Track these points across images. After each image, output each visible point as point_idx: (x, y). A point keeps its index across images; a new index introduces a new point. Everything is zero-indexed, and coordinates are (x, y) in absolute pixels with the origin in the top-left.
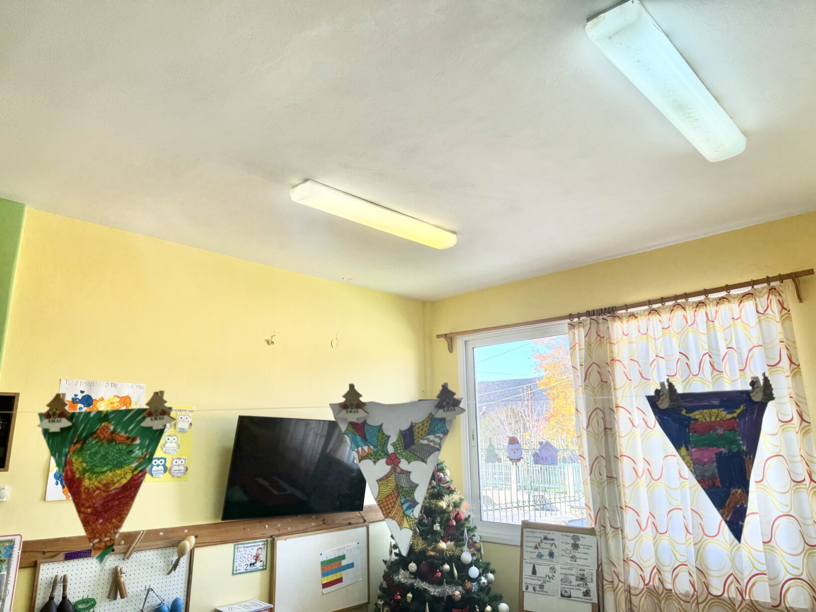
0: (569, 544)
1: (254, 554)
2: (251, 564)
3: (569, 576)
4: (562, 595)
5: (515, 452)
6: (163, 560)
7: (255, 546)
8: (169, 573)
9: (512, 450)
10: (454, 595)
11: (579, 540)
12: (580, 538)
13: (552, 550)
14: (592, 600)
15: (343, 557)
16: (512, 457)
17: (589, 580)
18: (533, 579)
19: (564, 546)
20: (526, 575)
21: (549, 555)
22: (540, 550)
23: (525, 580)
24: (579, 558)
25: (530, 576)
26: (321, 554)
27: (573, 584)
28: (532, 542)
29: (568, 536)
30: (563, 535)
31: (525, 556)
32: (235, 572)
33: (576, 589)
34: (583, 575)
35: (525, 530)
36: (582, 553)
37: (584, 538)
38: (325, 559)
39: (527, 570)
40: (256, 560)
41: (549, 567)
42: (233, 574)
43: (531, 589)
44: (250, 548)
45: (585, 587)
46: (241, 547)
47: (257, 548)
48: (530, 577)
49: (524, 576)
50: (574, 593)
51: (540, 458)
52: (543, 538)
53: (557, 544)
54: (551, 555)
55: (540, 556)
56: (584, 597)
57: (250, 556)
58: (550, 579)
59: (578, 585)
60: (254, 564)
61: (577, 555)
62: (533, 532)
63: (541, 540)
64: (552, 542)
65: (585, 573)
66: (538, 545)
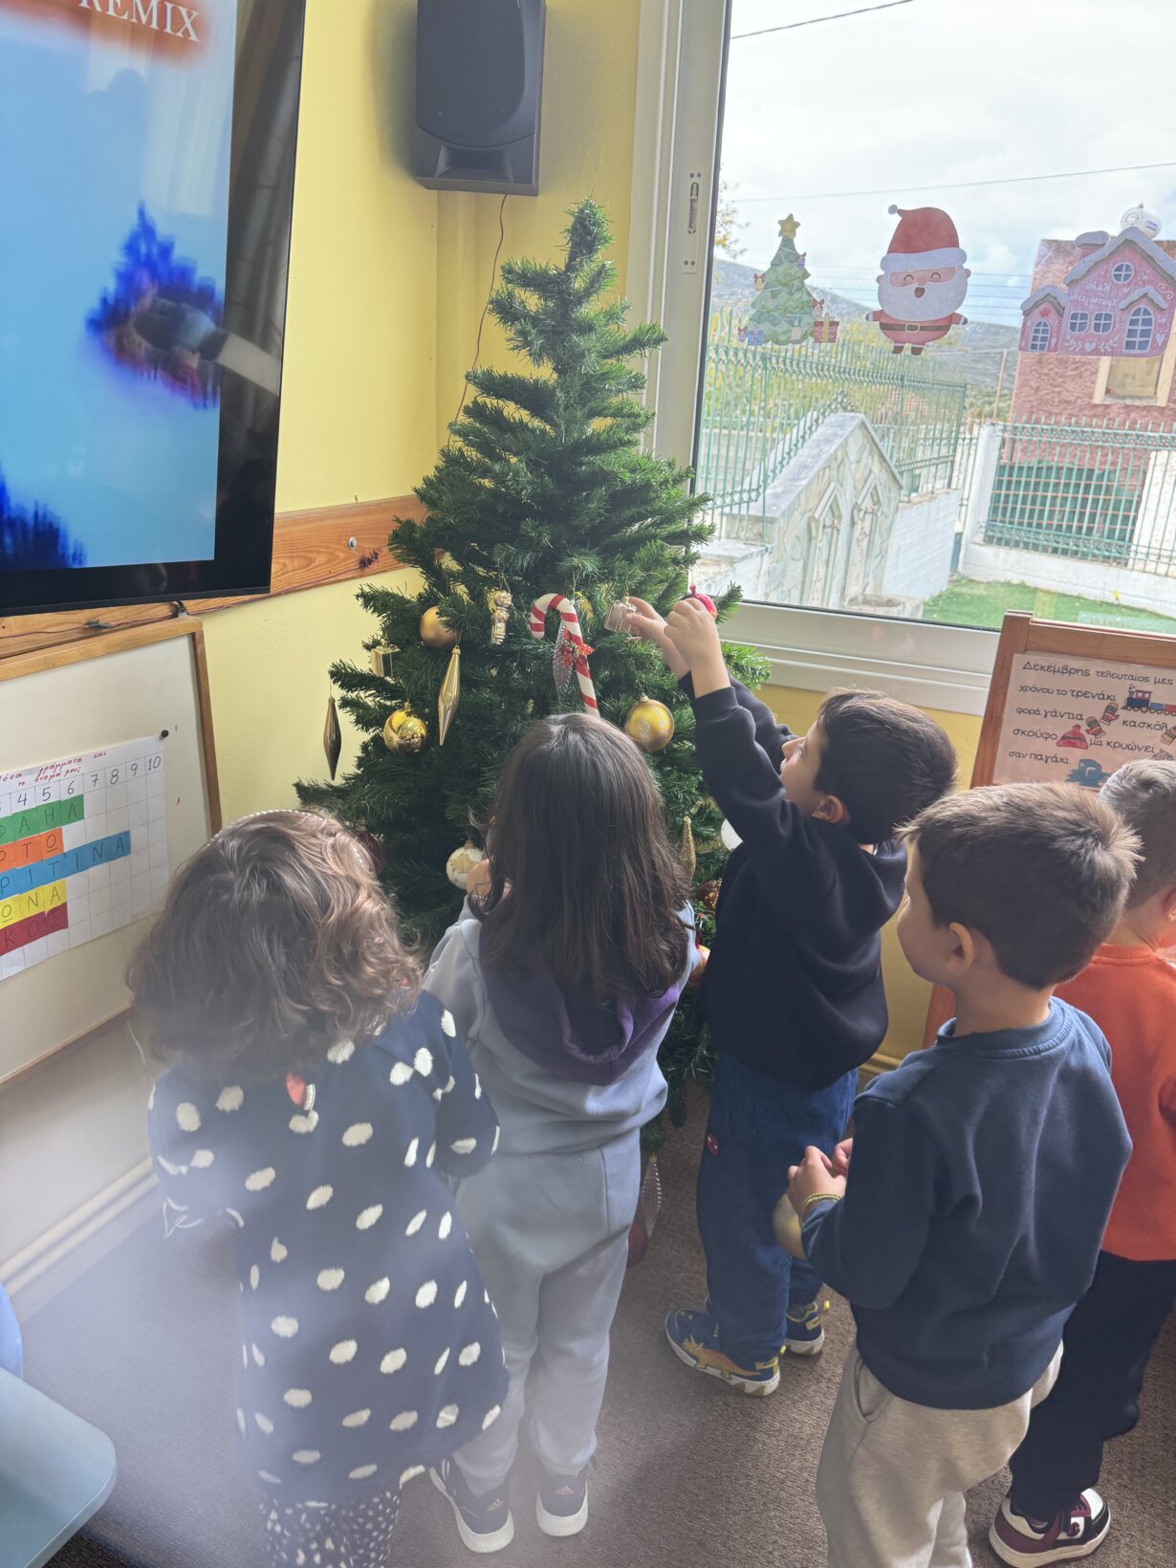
5: (919, 292)
9: (908, 278)
15: (72, 809)
16: (900, 315)
22: (1093, 753)
28: (1055, 714)
51: (1067, 320)
52: (1121, 701)
55: (1091, 776)
62: (1069, 671)
63: (1111, 713)
66: (1084, 727)
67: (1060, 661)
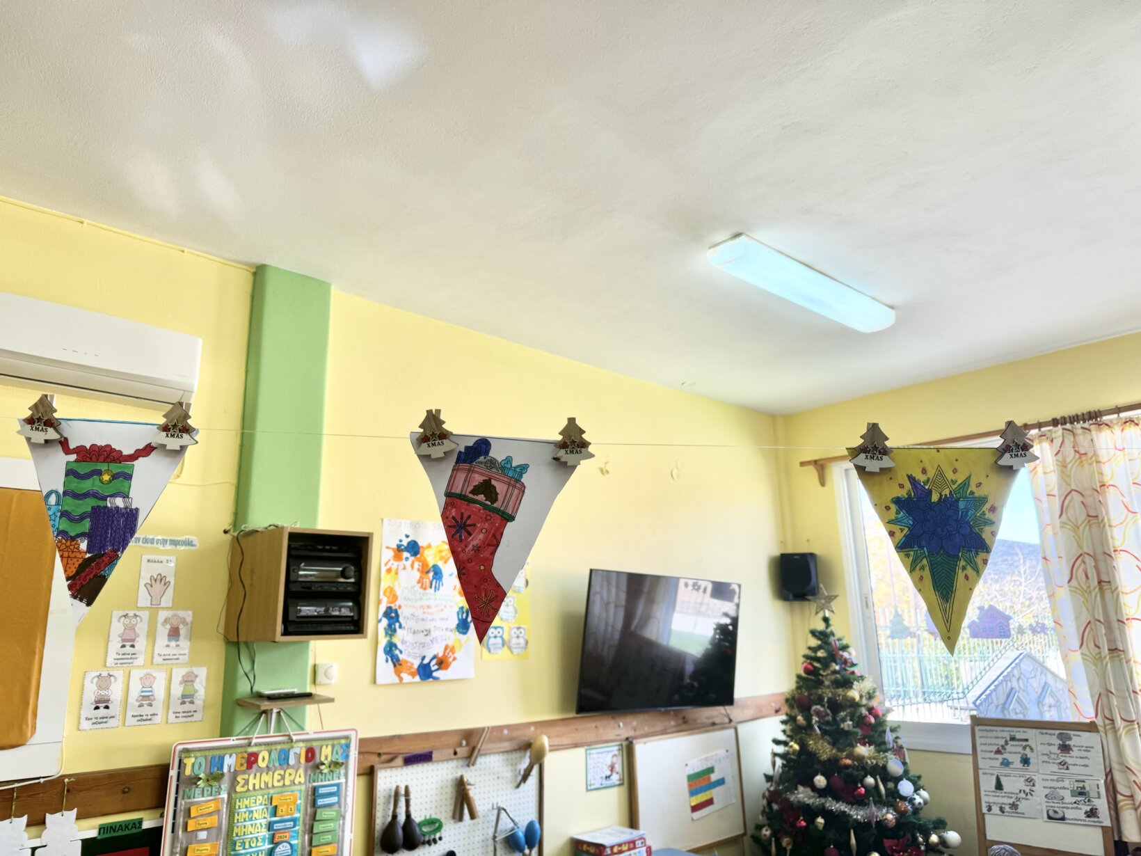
0: (1054, 745)
1: (609, 763)
2: (606, 777)
3: (1058, 790)
4: (1050, 818)
6: (509, 768)
7: (608, 752)
8: (518, 786)
10: (886, 819)
11: (1070, 739)
12: (1072, 736)
13: (1026, 755)
14: (1101, 822)
15: (711, 770)
17: (1093, 794)
18: (998, 796)
19: (1046, 749)
20: (985, 791)
21: (1021, 762)
22: (1005, 756)
23: (984, 799)
24: (1074, 765)
25: (993, 792)
26: (686, 765)
27: (1066, 800)
28: (991, 744)
29: (1051, 734)
30: (1042, 733)
31: (981, 764)
32: (589, 788)
33: (1072, 808)
34: (1084, 788)
35: (977, 728)
36: (1077, 757)
37: (1078, 736)
38: (692, 772)
39: (988, 784)
40: (612, 771)
41: (1023, 779)
42: (588, 790)
43: (996, 809)
44: (604, 755)
45: (1088, 805)
46: (593, 754)
47: (610, 755)
48: (994, 794)
49: (983, 793)
50: (1069, 814)
51: (981, 630)
52: (1008, 739)
53: (1033, 747)
54: (1026, 761)
55: (1006, 763)
56: (1088, 819)
57: (604, 766)
58: (1027, 795)
59: (1075, 803)
60: (609, 777)
61: (1069, 761)
62: (992, 731)
63: (1006, 743)
64: (1024, 743)
65: (1086, 785)
66: (1000, 748)
67: (988, 728)
